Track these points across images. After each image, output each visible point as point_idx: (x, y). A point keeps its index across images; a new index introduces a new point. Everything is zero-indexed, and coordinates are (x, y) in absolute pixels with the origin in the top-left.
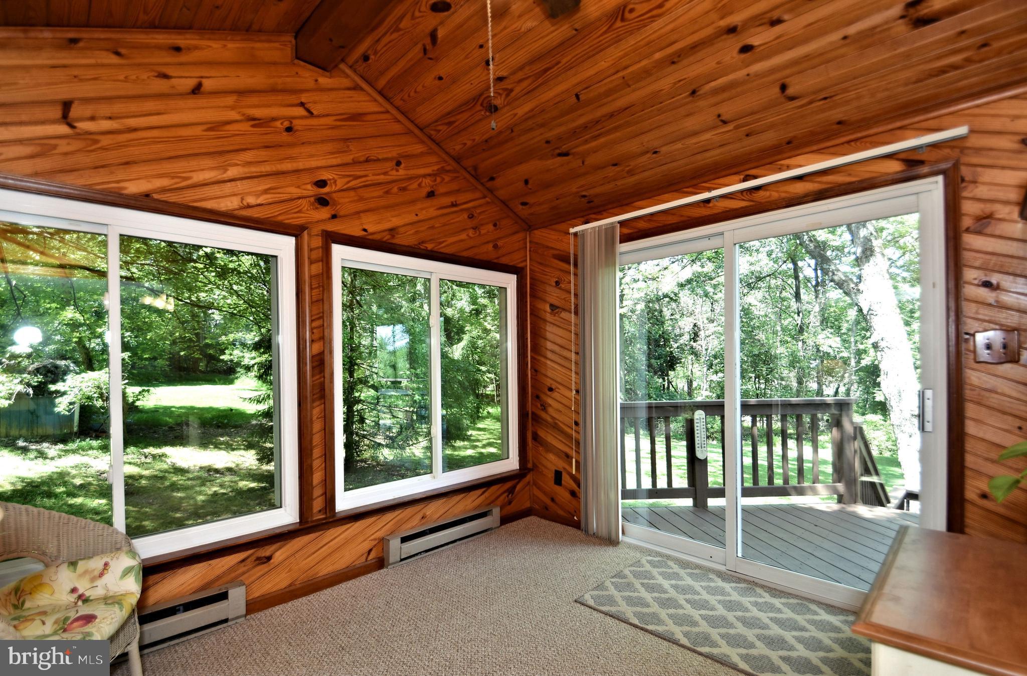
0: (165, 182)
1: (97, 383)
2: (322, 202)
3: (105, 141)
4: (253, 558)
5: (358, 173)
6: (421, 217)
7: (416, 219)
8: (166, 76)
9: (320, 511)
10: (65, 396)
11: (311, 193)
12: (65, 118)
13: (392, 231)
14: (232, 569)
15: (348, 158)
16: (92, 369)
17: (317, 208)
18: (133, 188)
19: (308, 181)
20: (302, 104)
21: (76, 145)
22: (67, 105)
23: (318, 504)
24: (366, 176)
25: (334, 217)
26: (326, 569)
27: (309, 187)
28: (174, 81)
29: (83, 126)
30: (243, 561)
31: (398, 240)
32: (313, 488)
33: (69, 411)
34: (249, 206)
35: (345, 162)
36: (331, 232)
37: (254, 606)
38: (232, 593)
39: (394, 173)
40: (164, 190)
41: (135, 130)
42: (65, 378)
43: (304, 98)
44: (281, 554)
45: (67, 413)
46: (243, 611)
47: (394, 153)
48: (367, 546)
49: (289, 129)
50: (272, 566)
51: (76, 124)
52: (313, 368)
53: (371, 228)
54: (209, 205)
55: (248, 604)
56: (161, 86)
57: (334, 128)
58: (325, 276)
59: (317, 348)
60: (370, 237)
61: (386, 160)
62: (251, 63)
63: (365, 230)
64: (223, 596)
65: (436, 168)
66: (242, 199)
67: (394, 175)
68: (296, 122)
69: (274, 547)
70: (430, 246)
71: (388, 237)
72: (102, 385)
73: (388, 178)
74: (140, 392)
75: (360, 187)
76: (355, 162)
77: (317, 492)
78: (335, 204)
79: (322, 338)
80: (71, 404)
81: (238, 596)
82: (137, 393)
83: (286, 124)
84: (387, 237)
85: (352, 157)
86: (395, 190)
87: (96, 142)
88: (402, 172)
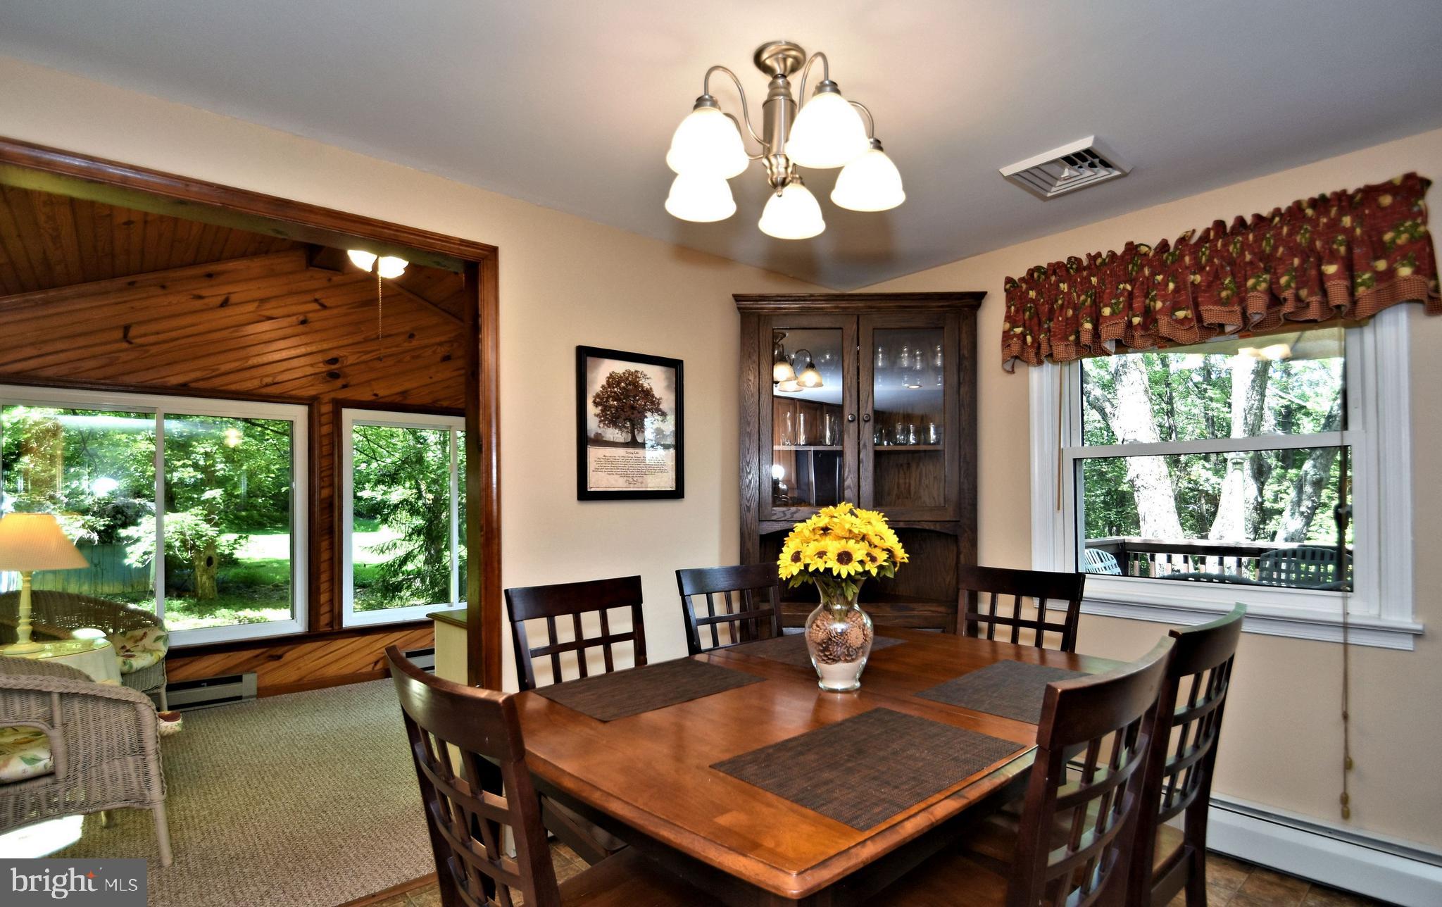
0: (198, 374)
1: (178, 527)
2: (333, 376)
3: (154, 350)
4: (267, 654)
5: (369, 349)
6: (434, 379)
7: (429, 381)
8: (200, 297)
9: (327, 624)
10: (138, 544)
11: (324, 370)
12: (126, 338)
13: (404, 393)
14: (248, 660)
15: (359, 338)
16: (175, 510)
17: (328, 381)
18: (174, 380)
19: (321, 360)
20: (316, 301)
21: (133, 355)
22: (127, 329)
23: (324, 619)
24: (379, 350)
25: (345, 386)
26: (332, 671)
27: (321, 365)
28: (206, 301)
29: (139, 341)
30: (257, 656)
31: (410, 401)
32: (321, 606)
33: (143, 563)
34: (267, 385)
35: (355, 341)
36: (342, 399)
37: (263, 692)
38: (246, 677)
39: (406, 344)
40: (197, 380)
41: (177, 339)
42: (139, 521)
43: (317, 296)
44: (292, 654)
45: (140, 565)
46: (254, 692)
47: (407, 328)
48: (373, 658)
49: (304, 322)
50: (282, 664)
51: (133, 341)
52: (322, 510)
53: (382, 393)
54: (233, 387)
55: (258, 689)
56: (198, 304)
57: (345, 315)
58: (336, 435)
59: (325, 493)
60: (381, 400)
61: (397, 335)
62: (271, 274)
63: (376, 395)
64: (238, 679)
65: (453, 335)
66: (261, 381)
67: (406, 345)
68: (310, 315)
69: (286, 648)
70: (445, 404)
71: (401, 398)
72: (186, 529)
73: (400, 349)
74: (236, 540)
75: (371, 360)
76: (366, 340)
77: (325, 609)
78: (345, 376)
79: (332, 485)
80: (145, 553)
81: (250, 682)
82: (232, 541)
83: (301, 318)
84: (398, 399)
85: (363, 336)
86: (408, 358)
87: (148, 351)
88: (415, 343)
